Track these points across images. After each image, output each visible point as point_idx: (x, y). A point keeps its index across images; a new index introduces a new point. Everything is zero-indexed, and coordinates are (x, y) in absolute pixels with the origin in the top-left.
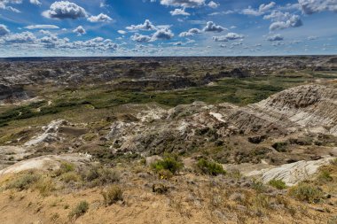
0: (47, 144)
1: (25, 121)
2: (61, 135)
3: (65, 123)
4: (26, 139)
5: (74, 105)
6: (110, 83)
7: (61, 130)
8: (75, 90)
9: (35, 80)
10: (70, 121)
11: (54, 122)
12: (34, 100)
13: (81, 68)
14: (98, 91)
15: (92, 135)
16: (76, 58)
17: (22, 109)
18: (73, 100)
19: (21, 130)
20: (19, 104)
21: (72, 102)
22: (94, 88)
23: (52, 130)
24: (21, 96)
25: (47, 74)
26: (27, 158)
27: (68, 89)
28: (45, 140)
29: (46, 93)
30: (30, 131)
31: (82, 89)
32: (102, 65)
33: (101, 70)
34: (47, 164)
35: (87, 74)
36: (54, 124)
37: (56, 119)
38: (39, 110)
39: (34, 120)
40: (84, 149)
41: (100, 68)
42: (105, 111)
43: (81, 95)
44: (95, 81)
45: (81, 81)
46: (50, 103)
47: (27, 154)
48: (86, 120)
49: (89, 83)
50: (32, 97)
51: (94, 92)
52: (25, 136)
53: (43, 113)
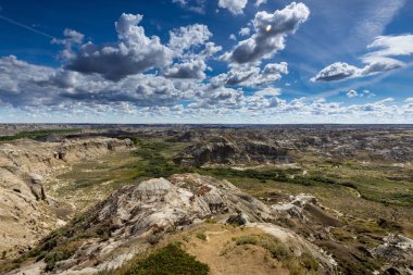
0: (289, 217)
1: (278, 184)
2: (305, 213)
3: (314, 201)
4: (274, 201)
5: (332, 183)
6: (402, 165)
7: (307, 208)
8: (338, 164)
9: (299, 147)
10: (321, 201)
11: (303, 195)
12: (292, 166)
13: (354, 138)
14: (375, 174)
15: (346, 234)
16: (350, 126)
17: (280, 171)
18: (332, 176)
19: (273, 190)
20: (278, 166)
21: (331, 179)
22: (369, 168)
23: (298, 203)
24: (282, 160)
25: (312, 142)
26: (269, 221)
27: (329, 162)
28: (289, 211)
29: (305, 161)
30: (279, 195)
31: (349, 165)
32: (392, 136)
33: (388, 143)
34: (290, 241)
35: (362, 147)
36: (303, 197)
37: (306, 192)
38: (292, 177)
39: (286, 185)
40: (329, 248)
41: (387, 140)
42: (379, 207)
43: (345, 173)
44: (372, 158)
45: (349, 154)
46: (305, 172)
47: (271, 217)
48: (341, 208)
49: (362, 159)
50: (291, 162)
51: (367, 173)
52: (274, 198)
53: (295, 182)
